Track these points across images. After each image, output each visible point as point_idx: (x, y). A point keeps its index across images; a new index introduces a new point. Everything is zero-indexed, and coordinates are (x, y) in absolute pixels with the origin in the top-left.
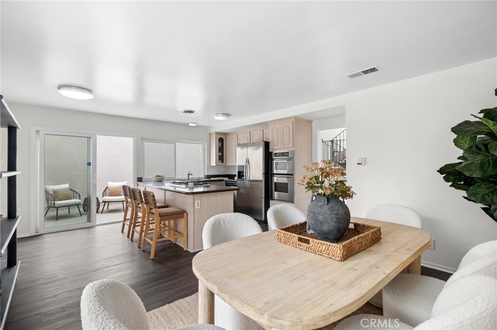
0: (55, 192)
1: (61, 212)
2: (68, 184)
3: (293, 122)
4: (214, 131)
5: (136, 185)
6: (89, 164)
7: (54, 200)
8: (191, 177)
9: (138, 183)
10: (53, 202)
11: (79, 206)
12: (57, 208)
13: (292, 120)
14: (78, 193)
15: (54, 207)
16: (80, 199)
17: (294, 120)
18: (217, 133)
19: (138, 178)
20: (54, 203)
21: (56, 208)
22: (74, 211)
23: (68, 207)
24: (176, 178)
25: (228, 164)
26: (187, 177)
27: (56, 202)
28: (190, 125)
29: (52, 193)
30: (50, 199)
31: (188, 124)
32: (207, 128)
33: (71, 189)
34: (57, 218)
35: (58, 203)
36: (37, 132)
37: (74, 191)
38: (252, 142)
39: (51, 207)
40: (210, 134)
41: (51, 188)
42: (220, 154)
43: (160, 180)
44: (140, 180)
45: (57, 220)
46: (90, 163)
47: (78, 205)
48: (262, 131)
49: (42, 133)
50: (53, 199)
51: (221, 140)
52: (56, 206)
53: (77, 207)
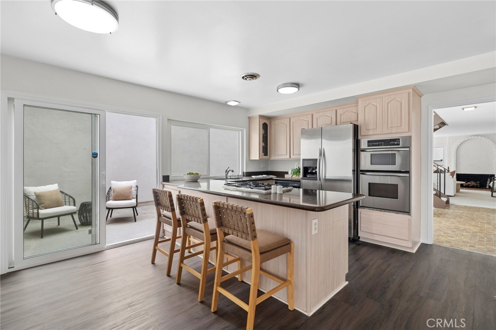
0: (38, 196)
1: (48, 224)
2: (56, 185)
3: (409, 93)
4: (256, 114)
5: (161, 186)
6: (95, 156)
7: (38, 208)
8: (230, 174)
9: (164, 183)
10: (35, 211)
11: (74, 215)
12: (42, 219)
13: (407, 91)
14: (72, 197)
15: (38, 218)
16: (75, 205)
17: (411, 90)
18: (261, 117)
19: (163, 177)
20: (38, 213)
21: (40, 219)
22: (66, 222)
23: (57, 218)
24: (210, 176)
25: (273, 158)
26: (224, 175)
27: (40, 211)
28: (228, 103)
29: (33, 197)
30: (31, 206)
31: (226, 102)
32: (247, 109)
33: (61, 192)
34: (42, 233)
35: (43, 212)
36: (10, 100)
37: (66, 194)
38: (315, 126)
39: (33, 218)
40: (249, 118)
41: (32, 190)
43: (195, 180)
44: (166, 179)
45: (42, 237)
46: (97, 154)
47: (72, 214)
48: (334, 112)
49: (18, 104)
50: (35, 206)
51: (265, 127)
52: (40, 216)
53: (70, 216)
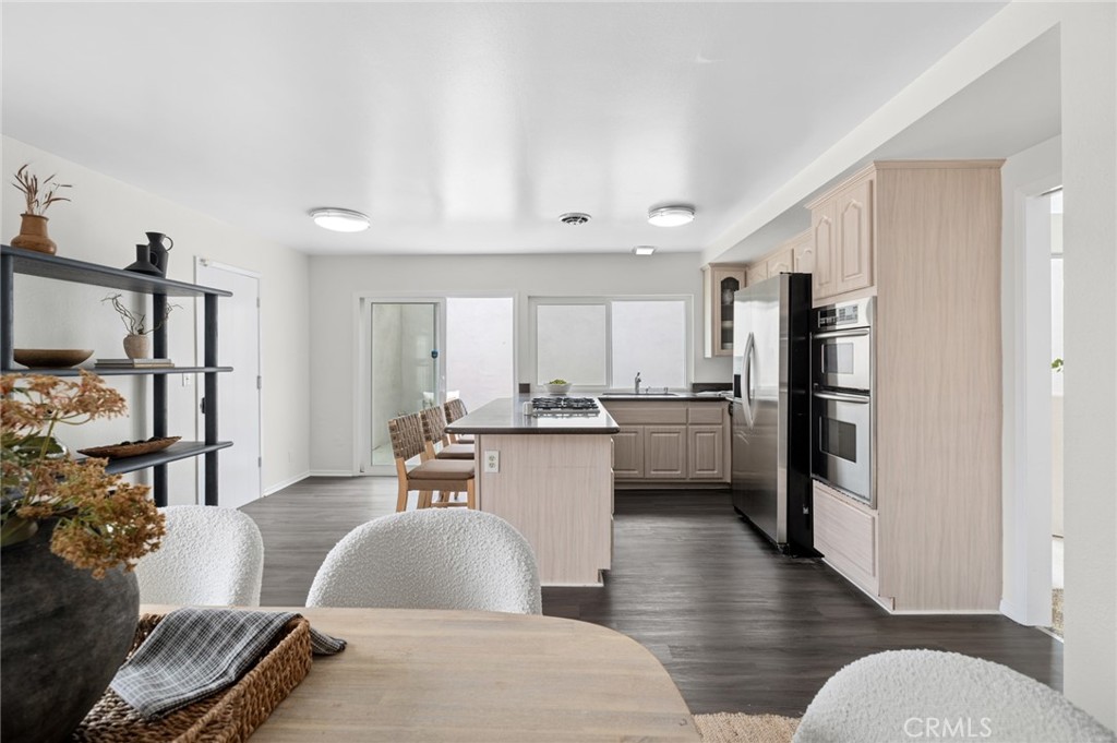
3: (871, 182)
6: (434, 355)
17: (874, 175)
19: (520, 385)
24: (612, 388)
28: (638, 253)
31: (634, 251)
36: (362, 299)
40: (703, 270)
42: (727, 324)
44: (525, 389)
46: (437, 353)
49: (367, 303)
